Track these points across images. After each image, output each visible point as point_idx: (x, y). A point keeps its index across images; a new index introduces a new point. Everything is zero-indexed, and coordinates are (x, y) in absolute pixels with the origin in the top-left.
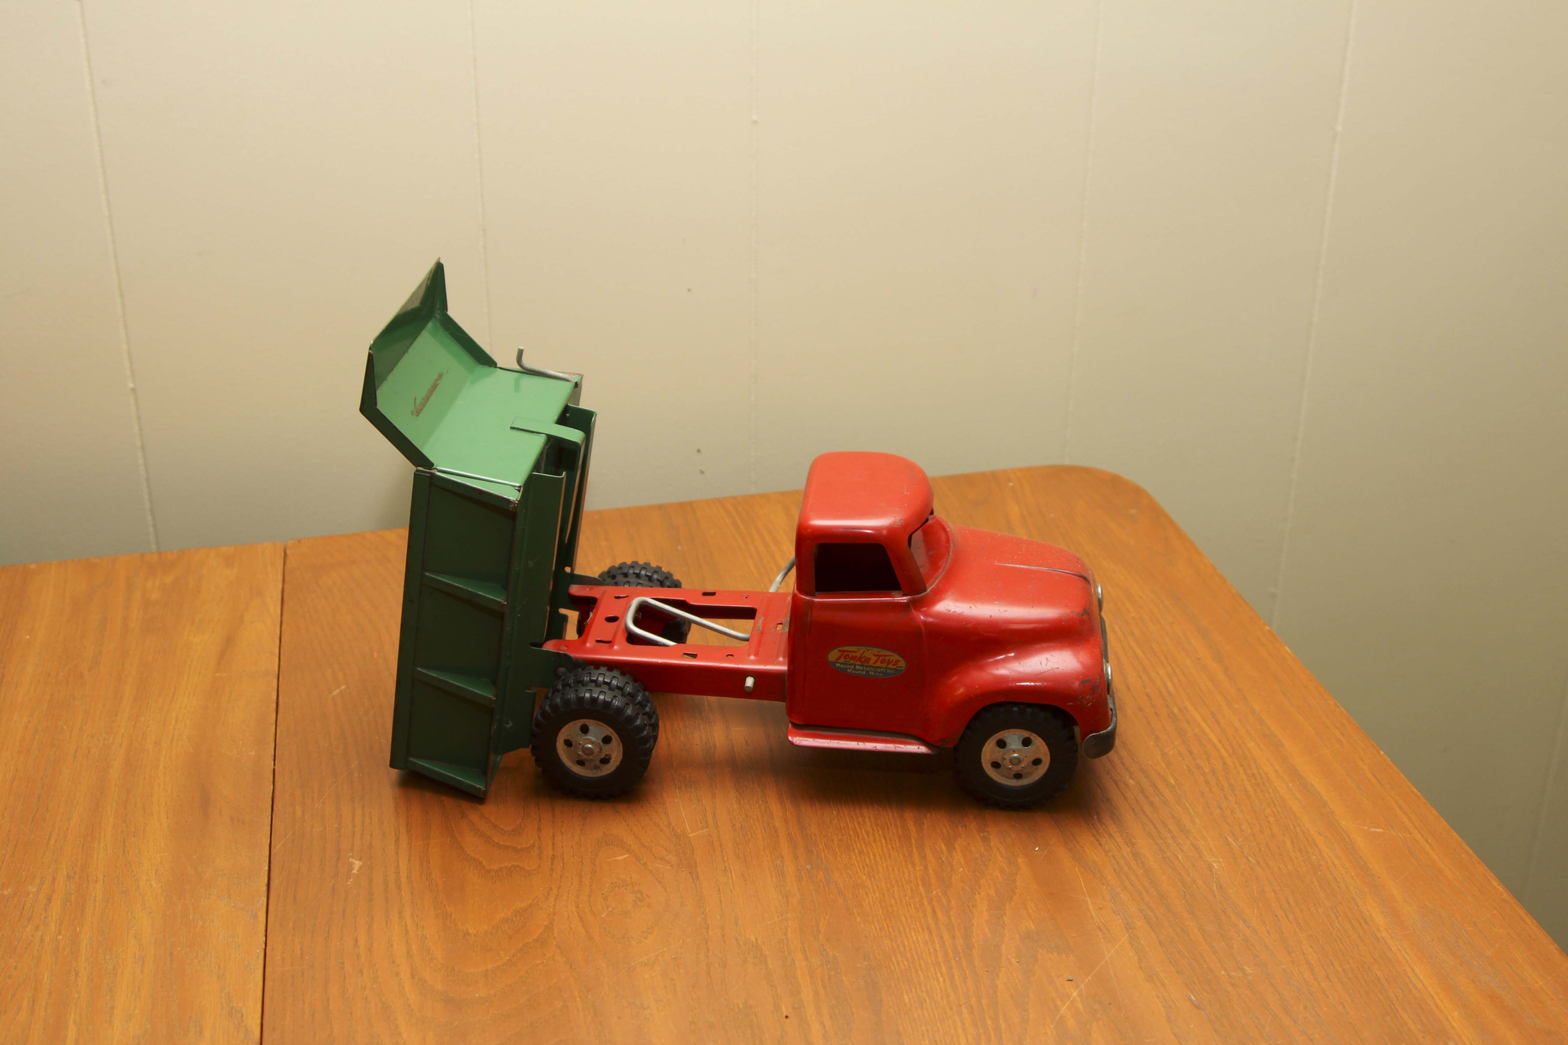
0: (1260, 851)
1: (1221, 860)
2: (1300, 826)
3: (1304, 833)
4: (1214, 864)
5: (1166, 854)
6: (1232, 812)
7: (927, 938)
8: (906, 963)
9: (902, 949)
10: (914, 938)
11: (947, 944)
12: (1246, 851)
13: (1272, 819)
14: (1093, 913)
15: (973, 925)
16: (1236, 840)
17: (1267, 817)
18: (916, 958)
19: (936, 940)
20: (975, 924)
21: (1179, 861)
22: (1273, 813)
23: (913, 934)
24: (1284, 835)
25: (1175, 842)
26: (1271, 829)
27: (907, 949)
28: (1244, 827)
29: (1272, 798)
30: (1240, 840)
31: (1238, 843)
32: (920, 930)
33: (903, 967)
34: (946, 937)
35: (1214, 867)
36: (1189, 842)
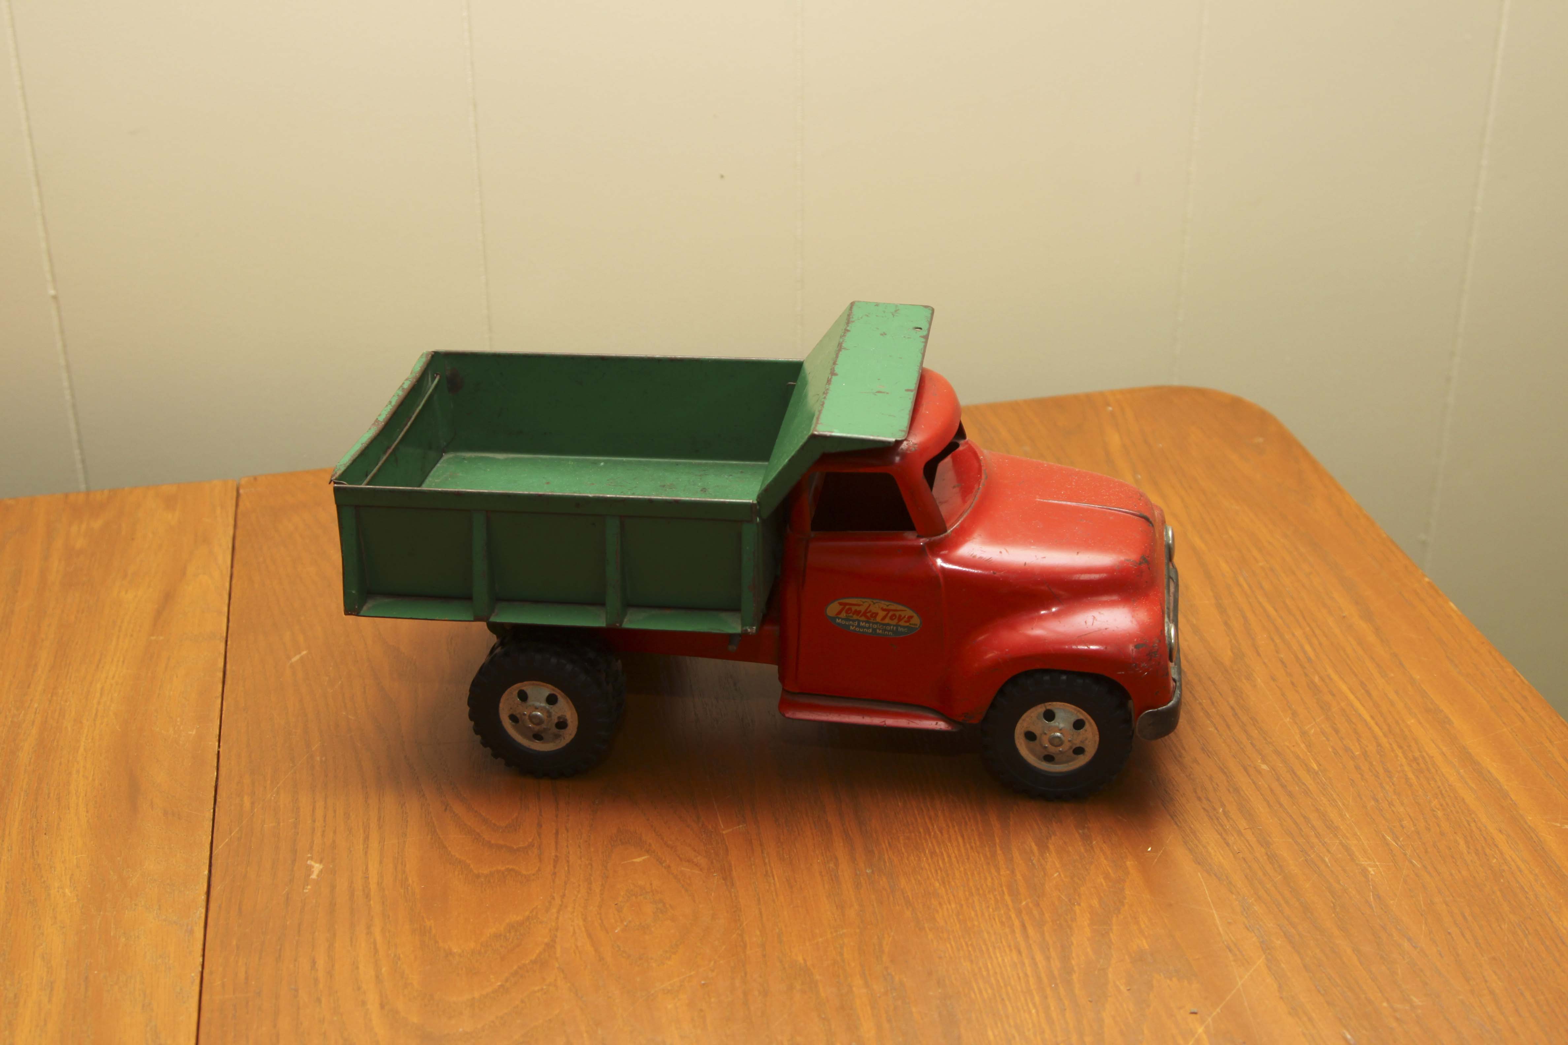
0: (1426, 852)
1: (1378, 863)
2: (1475, 821)
3: (1481, 831)
4: (1370, 869)
5: (1309, 856)
6: (1391, 804)
7: (1015, 959)
8: (990, 991)
9: (985, 973)
10: (1000, 959)
11: (1040, 966)
12: (1408, 852)
13: (1440, 814)
14: (1220, 929)
15: (1072, 943)
16: (1396, 838)
17: (1434, 811)
18: (1002, 984)
19: (1026, 962)
20: (1075, 942)
21: (1327, 866)
22: (1441, 805)
23: (998, 955)
24: (1455, 833)
25: (1321, 842)
26: (1438, 825)
27: (991, 972)
28: (1405, 823)
29: (1439, 787)
30: (1401, 839)
31: (1399, 843)
32: (1007, 950)
33: (985, 996)
34: (1039, 957)
35: (1369, 872)
36: (1338, 841)
